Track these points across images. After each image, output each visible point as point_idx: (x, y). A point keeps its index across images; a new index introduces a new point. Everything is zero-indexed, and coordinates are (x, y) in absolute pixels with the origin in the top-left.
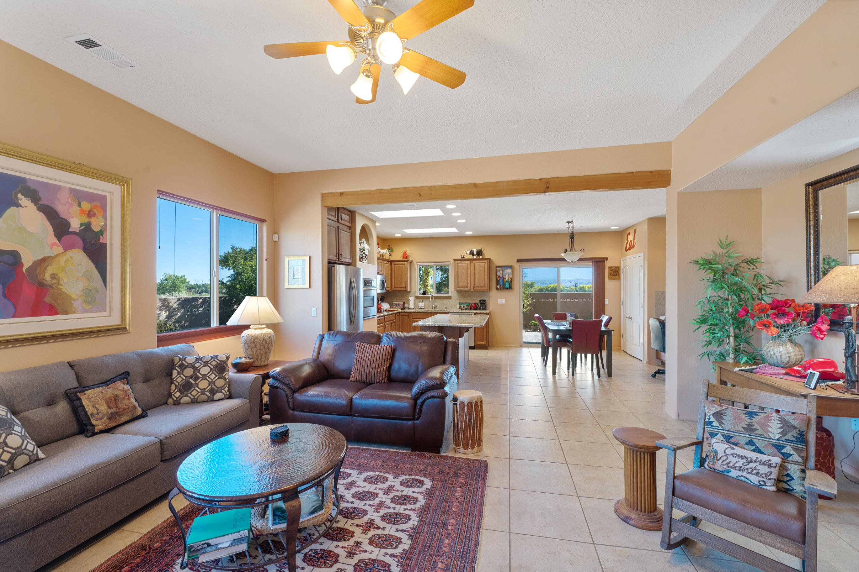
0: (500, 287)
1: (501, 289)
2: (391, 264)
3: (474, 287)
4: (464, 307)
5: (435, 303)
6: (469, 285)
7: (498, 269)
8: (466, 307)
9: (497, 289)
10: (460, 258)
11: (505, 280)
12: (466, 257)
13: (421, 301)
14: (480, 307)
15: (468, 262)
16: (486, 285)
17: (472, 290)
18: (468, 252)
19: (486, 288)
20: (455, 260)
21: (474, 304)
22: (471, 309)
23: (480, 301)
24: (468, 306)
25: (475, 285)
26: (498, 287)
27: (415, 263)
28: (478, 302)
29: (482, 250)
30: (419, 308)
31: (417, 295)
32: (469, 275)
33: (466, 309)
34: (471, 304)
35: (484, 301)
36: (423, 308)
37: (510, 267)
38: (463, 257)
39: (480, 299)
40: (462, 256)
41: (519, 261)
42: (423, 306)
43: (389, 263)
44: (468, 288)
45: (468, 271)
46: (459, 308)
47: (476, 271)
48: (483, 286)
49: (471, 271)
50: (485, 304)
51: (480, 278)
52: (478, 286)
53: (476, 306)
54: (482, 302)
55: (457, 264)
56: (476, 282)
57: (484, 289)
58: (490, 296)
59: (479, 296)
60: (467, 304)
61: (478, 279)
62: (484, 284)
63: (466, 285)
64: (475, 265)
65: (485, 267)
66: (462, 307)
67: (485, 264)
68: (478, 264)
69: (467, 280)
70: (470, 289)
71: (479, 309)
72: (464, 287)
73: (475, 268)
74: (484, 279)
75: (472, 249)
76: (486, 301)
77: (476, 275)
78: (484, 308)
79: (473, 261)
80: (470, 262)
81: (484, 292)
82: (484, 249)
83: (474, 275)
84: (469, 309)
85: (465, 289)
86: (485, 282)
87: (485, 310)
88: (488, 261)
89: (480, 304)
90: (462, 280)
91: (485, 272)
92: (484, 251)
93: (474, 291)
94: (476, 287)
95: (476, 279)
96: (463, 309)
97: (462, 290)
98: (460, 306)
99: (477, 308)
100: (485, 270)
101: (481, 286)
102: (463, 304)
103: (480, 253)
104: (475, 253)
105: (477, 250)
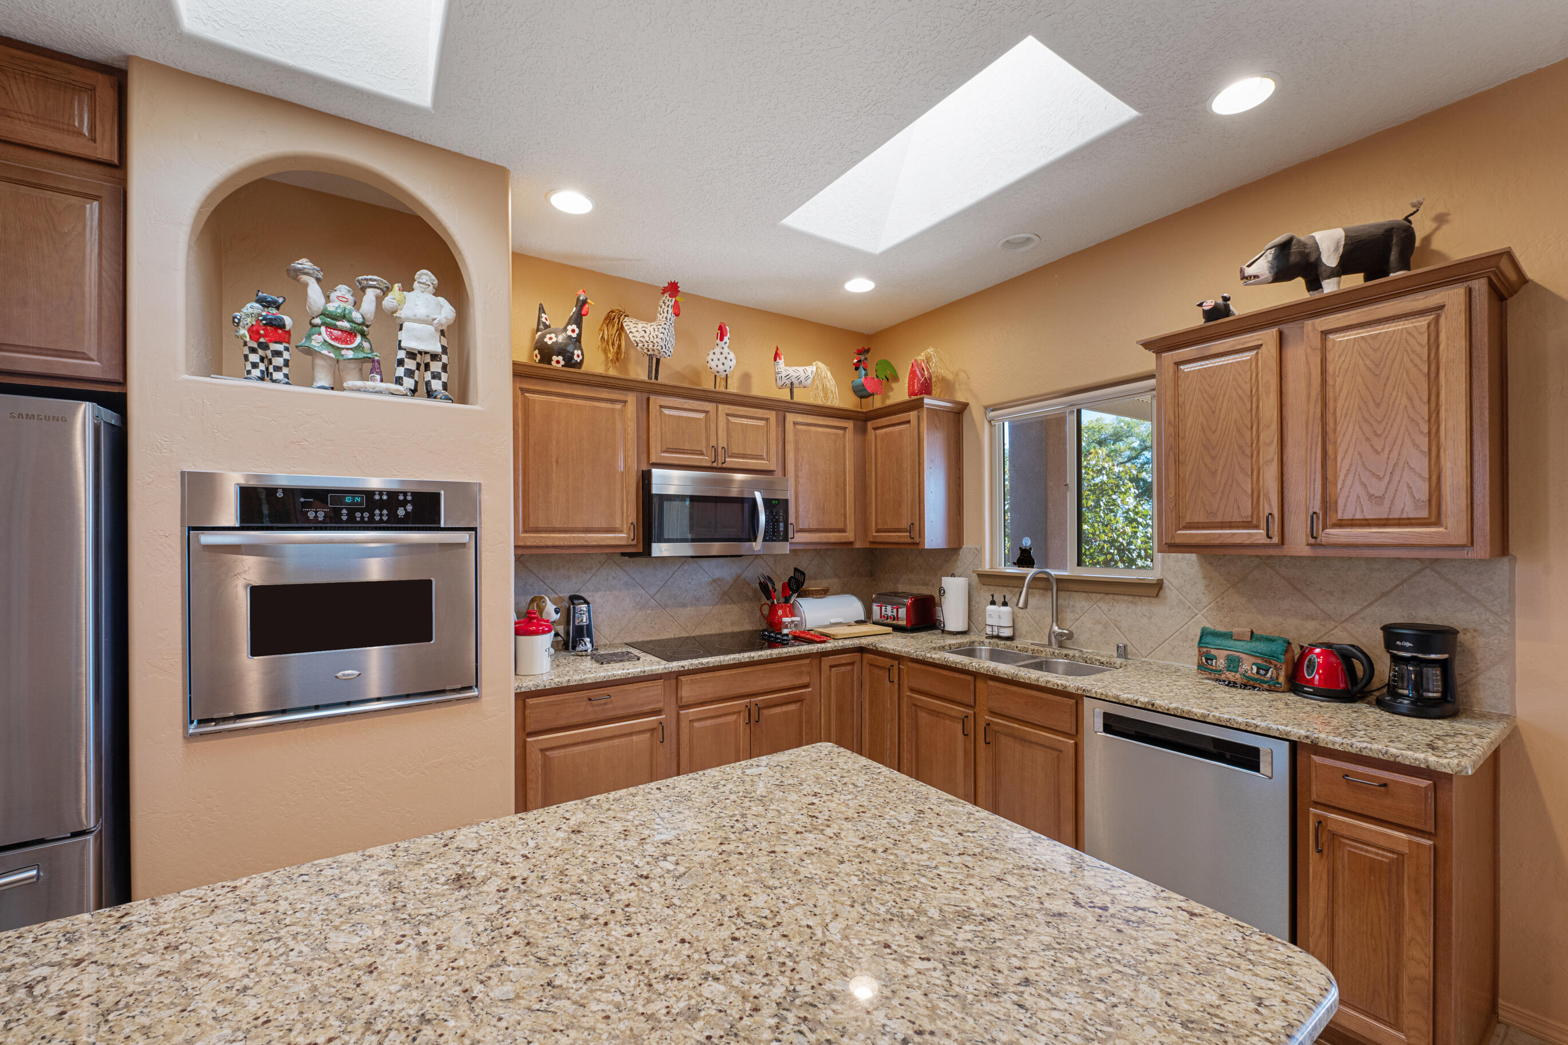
2: (862, 430)
3: (1315, 523)
4: (1233, 663)
5: (1069, 616)
6: (1272, 505)
8: (1248, 666)
12: (1238, 309)
13: (999, 599)
14: (1392, 688)
15: (1268, 337)
16: (1454, 502)
17: (1298, 542)
18: (1262, 267)
19: (1453, 529)
20: (1160, 346)
21: (1329, 648)
22: (1296, 684)
23: (1391, 634)
24: (1266, 661)
25: (1328, 503)
27: (976, 411)
28: (1372, 641)
29: (1421, 228)
30: (988, 630)
31: (987, 567)
32: (1270, 436)
33: (1249, 684)
34: (1305, 652)
35: (1435, 638)
36: (1007, 633)
38: (1218, 312)
39: (1396, 616)
40: (1209, 304)
42: (1007, 622)
43: (849, 424)
44: (1258, 535)
45: (1258, 407)
46: (1201, 667)
47: (1335, 400)
48: (1410, 512)
49: (1290, 399)
50: (1445, 666)
51: (1383, 449)
52: (1359, 516)
53: (1351, 670)
54: (1408, 644)
55: (1172, 368)
56: (1336, 484)
57: (1426, 541)
58: (1512, 600)
59: (1384, 594)
60: (1261, 647)
61: (1359, 454)
62: (1425, 497)
63: (1246, 510)
64: (1329, 344)
65: (1442, 347)
66: (1221, 663)
67: (1442, 320)
68: (1363, 338)
69: (1255, 474)
70: (1276, 540)
71: (1380, 704)
72: (1231, 525)
73: (1330, 368)
74: (1426, 450)
75: (1302, 237)
76: (1461, 637)
77: (1335, 430)
78: (1431, 695)
79: (1309, 323)
80: (1281, 334)
81: (1437, 560)
82: (1441, 219)
83: (1318, 430)
84: (1272, 688)
85: (1238, 541)
86: (1434, 478)
87: (1452, 715)
88: (1480, 286)
89: (1396, 659)
90: (1214, 474)
91: (1434, 391)
92: (1437, 229)
93: (1321, 552)
94: (1341, 524)
95: (1339, 458)
96: (1223, 677)
97: (1218, 542)
98: (1201, 650)
99: (1356, 689)
100: (1433, 375)
101: (1395, 515)
102: (1232, 643)
103: (1390, 251)
104: (1330, 259)
105: (1345, 231)
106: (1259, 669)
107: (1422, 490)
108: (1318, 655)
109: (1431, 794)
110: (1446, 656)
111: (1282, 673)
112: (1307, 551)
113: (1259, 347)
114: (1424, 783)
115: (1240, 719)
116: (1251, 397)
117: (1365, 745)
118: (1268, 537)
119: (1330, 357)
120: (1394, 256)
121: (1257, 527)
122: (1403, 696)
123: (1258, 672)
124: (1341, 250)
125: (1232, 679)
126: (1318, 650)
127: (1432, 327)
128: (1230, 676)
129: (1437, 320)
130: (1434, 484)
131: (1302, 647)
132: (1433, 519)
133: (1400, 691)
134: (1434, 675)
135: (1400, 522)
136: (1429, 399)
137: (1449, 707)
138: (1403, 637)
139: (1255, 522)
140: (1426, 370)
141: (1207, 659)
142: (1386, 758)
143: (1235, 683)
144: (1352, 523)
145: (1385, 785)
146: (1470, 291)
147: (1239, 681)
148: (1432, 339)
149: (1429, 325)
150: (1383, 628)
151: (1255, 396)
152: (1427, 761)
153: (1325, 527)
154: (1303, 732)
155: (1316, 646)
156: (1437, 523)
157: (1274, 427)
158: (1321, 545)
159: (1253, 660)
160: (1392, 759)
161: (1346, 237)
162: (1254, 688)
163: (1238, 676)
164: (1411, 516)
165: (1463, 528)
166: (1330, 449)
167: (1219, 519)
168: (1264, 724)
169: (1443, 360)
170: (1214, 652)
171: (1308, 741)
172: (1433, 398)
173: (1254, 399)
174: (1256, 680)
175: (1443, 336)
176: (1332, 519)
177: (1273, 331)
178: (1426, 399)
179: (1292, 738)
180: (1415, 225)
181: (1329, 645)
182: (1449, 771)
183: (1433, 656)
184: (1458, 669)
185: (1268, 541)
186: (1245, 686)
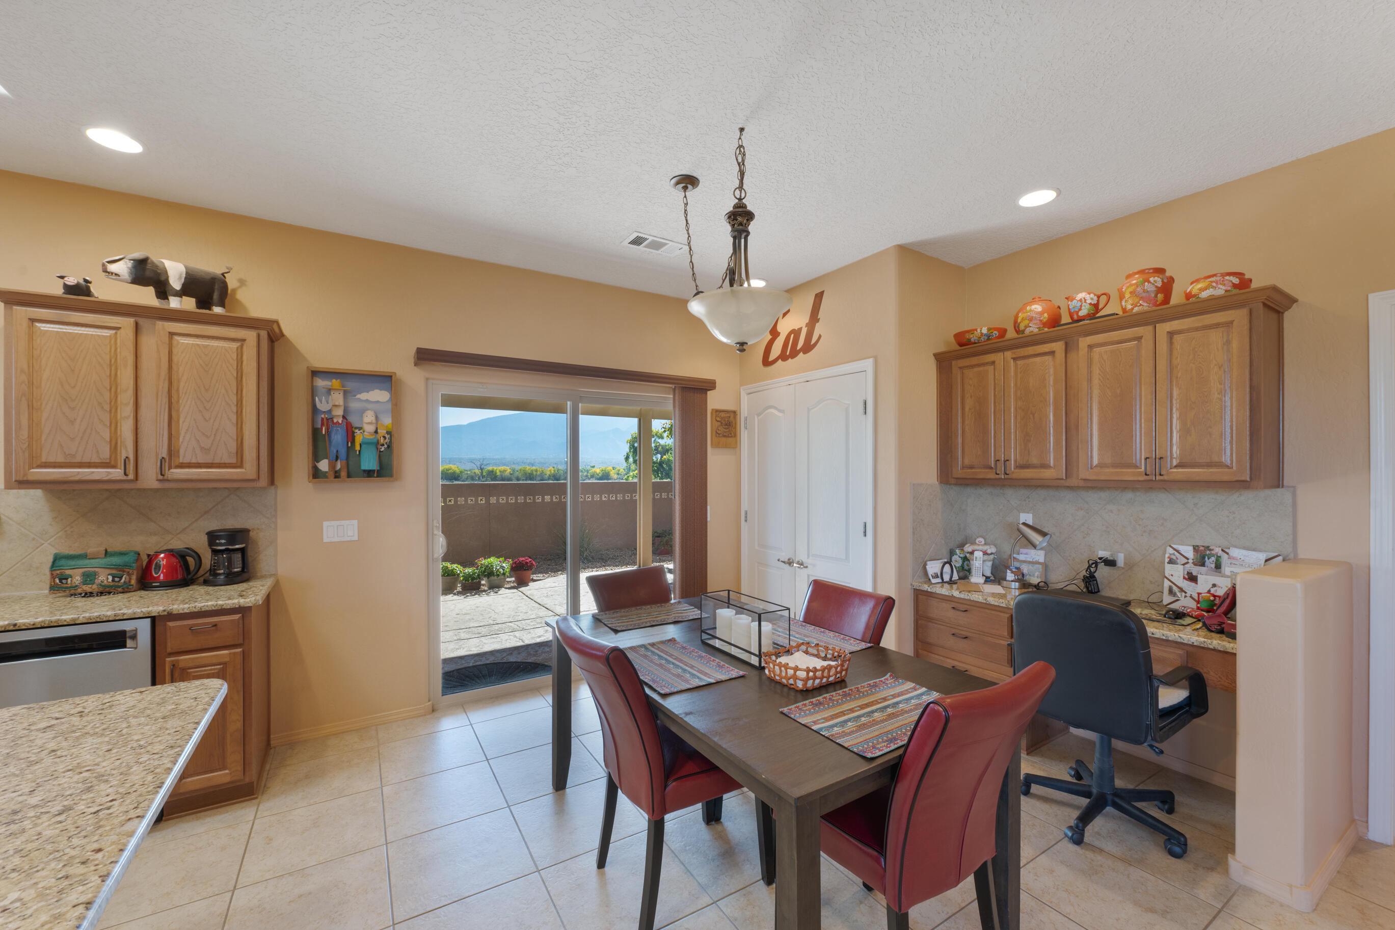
0: (332, 466)
1: (337, 475)
3: (163, 465)
4: (89, 578)
6: (128, 450)
7: (320, 383)
8: (105, 578)
9: (316, 474)
10: (57, 290)
11: (359, 438)
14: (213, 571)
15: (127, 323)
16: (250, 455)
17: (150, 477)
18: (123, 268)
19: (248, 470)
20: (10, 298)
21: (171, 553)
22: (145, 582)
23: (212, 537)
24: (121, 569)
25: (172, 452)
26: (324, 465)
28: (199, 543)
29: (232, 282)
32: (126, 397)
33: (105, 591)
34: (151, 558)
35: (238, 535)
37: (385, 380)
38: (81, 290)
39: (214, 525)
40: (71, 281)
41: (425, 357)
44: (116, 473)
45: (116, 374)
46: (53, 588)
47: (179, 381)
48: (226, 460)
49: (143, 374)
50: (243, 551)
51: (210, 419)
52: (194, 461)
53: (186, 565)
54: (223, 541)
55: (25, 323)
56: (178, 439)
57: (235, 477)
58: (276, 510)
59: (207, 512)
60: (115, 560)
61: (195, 420)
62: (235, 451)
63: (105, 453)
64: (174, 343)
65: (244, 363)
66: (77, 579)
67: (245, 348)
68: (198, 345)
69: (113, 425)
70: (131, 476)
71: (206, 583)
72: (89, 465)
73: (175, 359)
74: (235, 422)
75: (154, 258)
76: (251, 533)
77: (178, 402)
78: (236, 570)
79: (160, 324)
80: (137, 324)
81: (238, 488)
82: (242, 282)
83: (165, 400)
84: (126, 590)
85: (97, 478)
86: (239, 440)
87: (247, 580)
88: (264, 334)
89: (215, 552)
90: (72, 422)
91: (240, 388)
92: (240, 287)
93: (167, 485)
94: (182, 466)
95: (181, 422)
96: (79, 591)
97: (77, 478)
98: (55, 573)
99: (190, 577)
100: (239, 379)
101: (217, 461)
102: (87, 562)
103: (213, 292)
104: (176, 283)
105: (186, 267)
106: (114, 577)
107: (233, 446)
108: (163, 559)
109: (241, 622)
110: (243, 546)
111: (134, 577)
112: (156, 485)
113: (118, 329)
114: (236, 617)
115: (109, 613)
116: (111, 366)
117: (203, 604)
118: (125, 474)
119: (175, 351)
120: (216, 296)
121: (114, 467)
122: (220, 574)
123: (113, 581)
124: (183, 280)
125: (90, 590)
126: (162, 555)
127: (239, 350)
128: (87, 588)
129: (242, 346)
130: (239, 442)
131: (149, 555)
132: (239, 464)
133: (218, 572)
134: (237, 557)
135: (220, 466)
136: (237, 392)
137: (245, 576)
138: (219, 537)
139: (113, 463)
140: (235, 375)
141: (61, 580)
142: (216, 608)
143: (91, 593)
144: (189, 465)
145: (215, 625)
146: (259, 336)
147: (97, 590)
148: (239, 357)
149: (237, 348)
150: (206, 534)
151: (113, 366)
152: (239, 603)
153: (170, 468)
154: (161, 608)
155: (161, 552)
156: (241, 466)
157: (130, 392)
158: (168, 480)
159: (108, 571)
160: (220, 608)
161: (187, 273)
162: (109, 593)
163: (95, 586)
164: (226, 462)
165: (255, 469)
166: (174, 414)
167: (78, 459)
168: (130, 611)
169: (245, 371)
170: (68, 572)
171: (166, 613)
172: (239, 392)
173: (113, 368)
174: (112, 586)
175: (245, 357)
176: (175, 462)
177: (131, 320)
178: (235, 392)
179: (153, 615)
180: (227, 280)
181: (171, 551)
182: (250, 605)
183: (237, 546)
184: (250, 553)
185: (125, 478)
186: (101, 593)
